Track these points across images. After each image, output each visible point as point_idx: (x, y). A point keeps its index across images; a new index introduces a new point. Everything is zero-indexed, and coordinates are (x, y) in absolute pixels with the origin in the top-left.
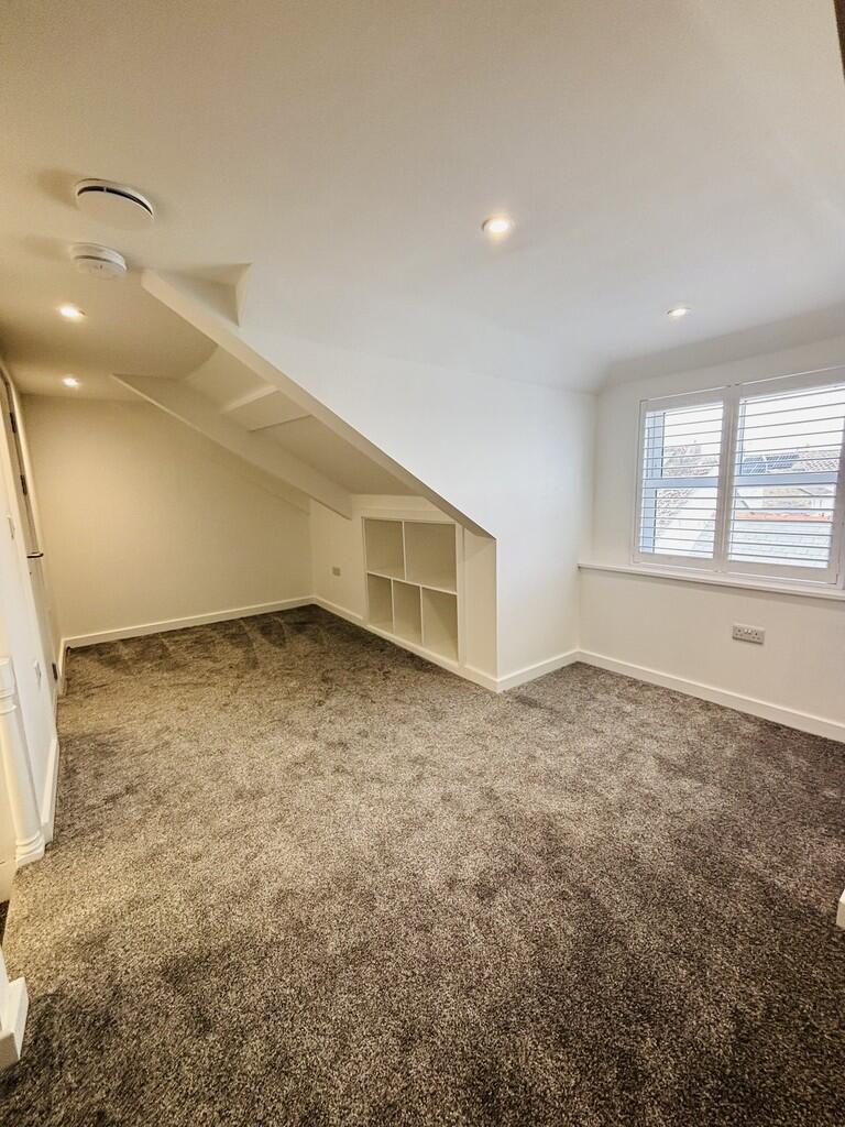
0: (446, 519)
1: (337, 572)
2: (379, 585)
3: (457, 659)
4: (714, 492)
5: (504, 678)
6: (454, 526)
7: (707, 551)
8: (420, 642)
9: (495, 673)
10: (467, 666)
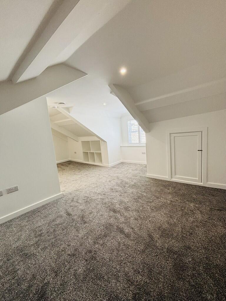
0: (98, 139)
1: (75, 153)
2: (86, 154)
3: (102, 164)
4: (138, 133)
5: (111, 165)
6: (99, 141)
7: (138, 141)
8: (95, 163)
9: (108, 164)
10: (104, 164)
